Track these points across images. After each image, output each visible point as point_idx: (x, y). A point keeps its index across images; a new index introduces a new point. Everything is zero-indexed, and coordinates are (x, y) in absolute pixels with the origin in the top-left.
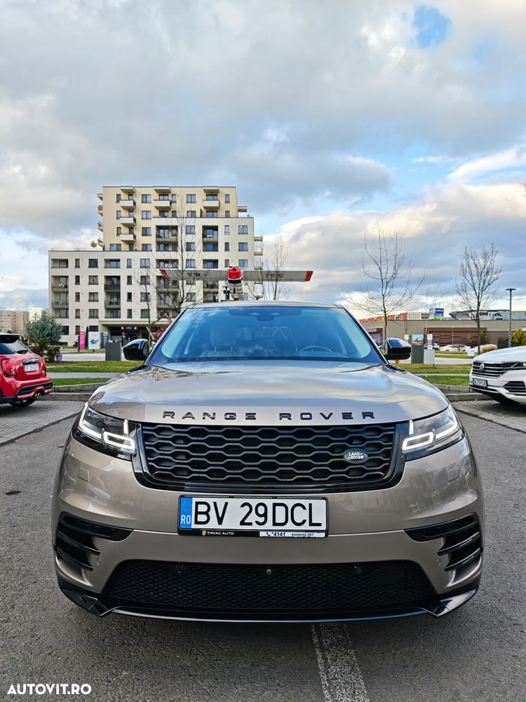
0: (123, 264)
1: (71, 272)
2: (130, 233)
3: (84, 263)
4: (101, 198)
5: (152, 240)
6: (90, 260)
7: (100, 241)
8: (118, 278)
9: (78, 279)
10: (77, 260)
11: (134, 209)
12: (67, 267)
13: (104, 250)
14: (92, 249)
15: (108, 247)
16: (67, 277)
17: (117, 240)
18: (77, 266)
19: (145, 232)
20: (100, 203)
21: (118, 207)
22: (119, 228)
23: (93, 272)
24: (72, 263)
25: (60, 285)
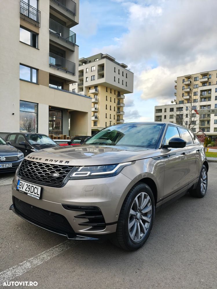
0: (184, 109)
1: (163, 114)
2: (188, 95)
3: (168, 110)
4: (176, 82)
5: (198, 97)
6: (170, 108)
7: (175, 100)
8: (182, 115)
9: (165, 116)
10: (165, 109)
11: (190, 85)
12: (161, 112)
13: (176, 104)
14: (172, 104)
15: (178, 102)
16: (161, 116)
17: (182, 99)
18: (165, 111)
19: (195, 94)
20: (176, 84)
21: (183, 85)
22: (183, 94)
23: (171, 113)
24: (163, 111)
25: (159, 119)
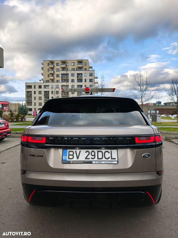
0: (50, 87)
1: (32, 90)
2: (52, 76)
3: (37, 87)
4: (43, 64)
5: (60, 79)
6: (39, 86)
7: (42, 79)
8: (48, 92)
9: (35, 92)
10: (35, 86)
11: (54, 68)
12: (31, 88)
14: (39, 82)
15: (45, 81)
16: (31, 92)
17: (48, 79)
18: (35, 88)
19: (58, 76)
20: (42, 66)
21: (48, 67)
22: (48, 75)
23: (40, 90)
24: (33, 87)
25: (29, 94)
